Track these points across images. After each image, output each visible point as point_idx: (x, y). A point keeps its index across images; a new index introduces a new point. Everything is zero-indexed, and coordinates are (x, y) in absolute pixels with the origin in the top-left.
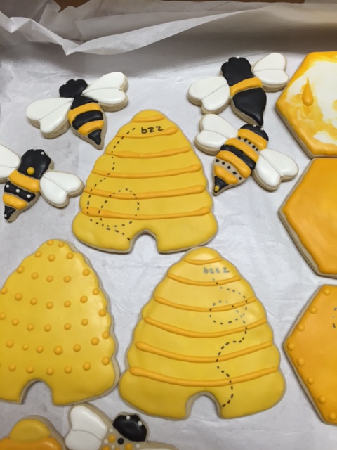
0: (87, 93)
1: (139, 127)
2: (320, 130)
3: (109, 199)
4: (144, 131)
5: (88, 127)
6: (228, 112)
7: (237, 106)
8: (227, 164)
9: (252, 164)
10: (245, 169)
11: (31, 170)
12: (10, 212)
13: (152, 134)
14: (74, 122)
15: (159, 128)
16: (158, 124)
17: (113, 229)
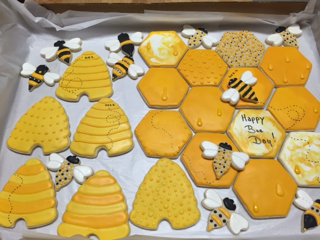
0: (64, 45)
1: (84, 57)
2: (152, 57)
3: (71, 82)
4: (86, 58)
5: (64, 57)
6: (120, 52)
7: (123, 50)
8: (117, 69)
9: (127, 69)
10: (124, 71)
11: (40, 72)
12: (31, 87)
13: (89, 59)
14: (59, 55)
16: (92, 56)
17: (71, 92)
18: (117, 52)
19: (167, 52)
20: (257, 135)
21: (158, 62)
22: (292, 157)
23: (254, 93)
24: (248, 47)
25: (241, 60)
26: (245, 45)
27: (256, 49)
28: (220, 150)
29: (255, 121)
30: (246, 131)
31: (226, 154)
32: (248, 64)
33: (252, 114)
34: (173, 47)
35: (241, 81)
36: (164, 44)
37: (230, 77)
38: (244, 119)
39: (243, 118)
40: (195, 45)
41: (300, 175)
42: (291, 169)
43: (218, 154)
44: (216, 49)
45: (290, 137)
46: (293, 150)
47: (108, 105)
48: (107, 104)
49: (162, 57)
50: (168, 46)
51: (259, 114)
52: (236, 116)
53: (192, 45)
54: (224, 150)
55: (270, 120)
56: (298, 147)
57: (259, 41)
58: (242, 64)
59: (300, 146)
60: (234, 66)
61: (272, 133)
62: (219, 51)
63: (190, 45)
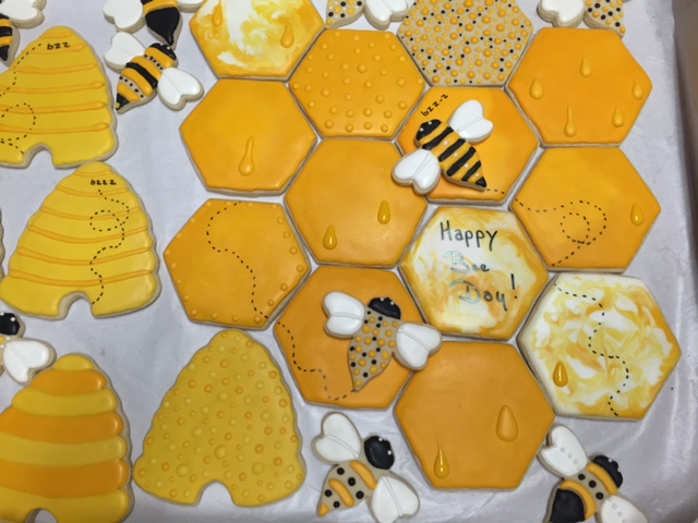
1: (45, 43)
2: (225, 50)
3: (6, 113)
4: (50, 47)
8: (130, 82)
13: (58, 50)
15: (66, 45)
16: (65, 40)
17: (7, 142)
18: (131, 31)
19: (264, 36)
20: (473, 277)
21: (240, 64)
22: (551, 340)
23: (478, 165)
24: (485, 27)
25: (461, 64)
26: (478, 20)
27: (506, 32)
28: (368, 317)
29: (473, 241)
30: (446, 267)
31: (382, 329)
32: (479, 79)
33: (466, 220)
34: (281, 20)
35: (449, 131)
36: (259, 10)
37: (426, 114)
38: (446, 233)
39: (442, 231)
40: (343, 15)
41: (565, 389)
42: (546, 372)
43: (362, 329)
44: (399, 31)
45: (556, 288)
46: (557, 323)
47: (99, 183)
48: (95, 180)
49: (250, 50)
50: (269, 18)
51: (487, 221)
52: (426, 225)
53: (337, 16)
54: (380, 319)
55: (513, 239)
56: (572, 316)
57: (519, 11)
58: (462, 78)
59: (576, 313)
60: (442, 82)
61: (512, 276)
62: (406, 35)
63: (331, 14)
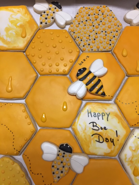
19: (14, 33)
21: (5, 45)
22: (132, 158)
23: (102, 87)
24: (104, 27)
25: (94, 43)
26: (101, 24)
27: (112, 29)
30: (90, 128)
31: (65, 158)
32: (101, 49)
33: (98, 109)
34: (21, 26)
35: (90, 72)
36: (12, 22)
37: (80, 64)
38: (90, 114)
40: (46, 23)
41: (138, 178)
42: (130, 171)
43: (57, 158)
44: (69, 29)
45: (134, 136)
49: (9, 40)
50: (16, 26)
51: (106, 109)
54: (64, 153)
55: (116, 116)
57: (116, 20)
58: (95, 49)
60: (87, 50)
61: (116, 131)
62: (72, 31)
63: (41, 23)
